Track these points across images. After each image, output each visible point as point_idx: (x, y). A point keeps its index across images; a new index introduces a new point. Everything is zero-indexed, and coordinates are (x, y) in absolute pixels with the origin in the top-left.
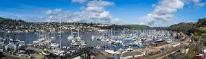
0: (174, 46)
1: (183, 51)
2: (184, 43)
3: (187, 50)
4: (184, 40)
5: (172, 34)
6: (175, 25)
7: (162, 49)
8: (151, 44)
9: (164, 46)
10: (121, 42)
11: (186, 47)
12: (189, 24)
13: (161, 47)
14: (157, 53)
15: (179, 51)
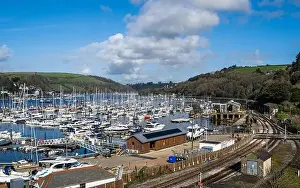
0: (216, 148)
1: (251, 168)
2: (249, 139)
3: (268, 164)
4: (244, 129)
5: (197, 109)
6: (208, 76)
7: (173, 159)
8: (133, 142)
9: (178, 150)
10: (17, 136)
11: (262, 155)
12: (258, 70)
13: (168, 152)
14: (160, 172)
15: (237, 167)
